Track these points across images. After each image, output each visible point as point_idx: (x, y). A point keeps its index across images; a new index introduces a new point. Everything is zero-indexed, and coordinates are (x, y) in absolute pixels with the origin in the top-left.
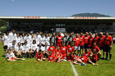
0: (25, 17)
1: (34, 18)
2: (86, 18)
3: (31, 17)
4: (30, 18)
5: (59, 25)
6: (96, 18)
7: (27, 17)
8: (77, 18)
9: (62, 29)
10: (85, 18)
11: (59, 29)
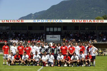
0: (3, 21)
1: (16, 22)
2: (88, 21)
3: (12, 21)
4: (10, 22)
5: (52, 30)
6: (102, 21)
7: (5, 21)
8: (76, 22)
9: (55, 36)
10: (86, 21)
11: (51, 36)
